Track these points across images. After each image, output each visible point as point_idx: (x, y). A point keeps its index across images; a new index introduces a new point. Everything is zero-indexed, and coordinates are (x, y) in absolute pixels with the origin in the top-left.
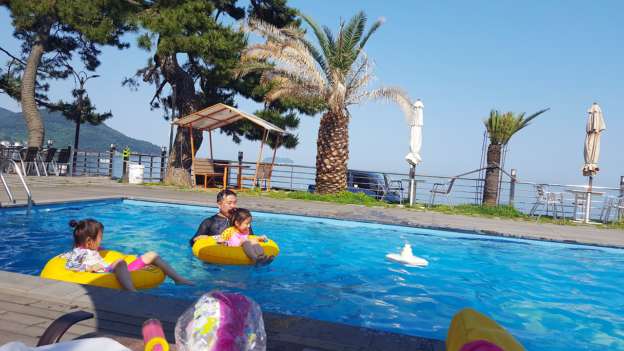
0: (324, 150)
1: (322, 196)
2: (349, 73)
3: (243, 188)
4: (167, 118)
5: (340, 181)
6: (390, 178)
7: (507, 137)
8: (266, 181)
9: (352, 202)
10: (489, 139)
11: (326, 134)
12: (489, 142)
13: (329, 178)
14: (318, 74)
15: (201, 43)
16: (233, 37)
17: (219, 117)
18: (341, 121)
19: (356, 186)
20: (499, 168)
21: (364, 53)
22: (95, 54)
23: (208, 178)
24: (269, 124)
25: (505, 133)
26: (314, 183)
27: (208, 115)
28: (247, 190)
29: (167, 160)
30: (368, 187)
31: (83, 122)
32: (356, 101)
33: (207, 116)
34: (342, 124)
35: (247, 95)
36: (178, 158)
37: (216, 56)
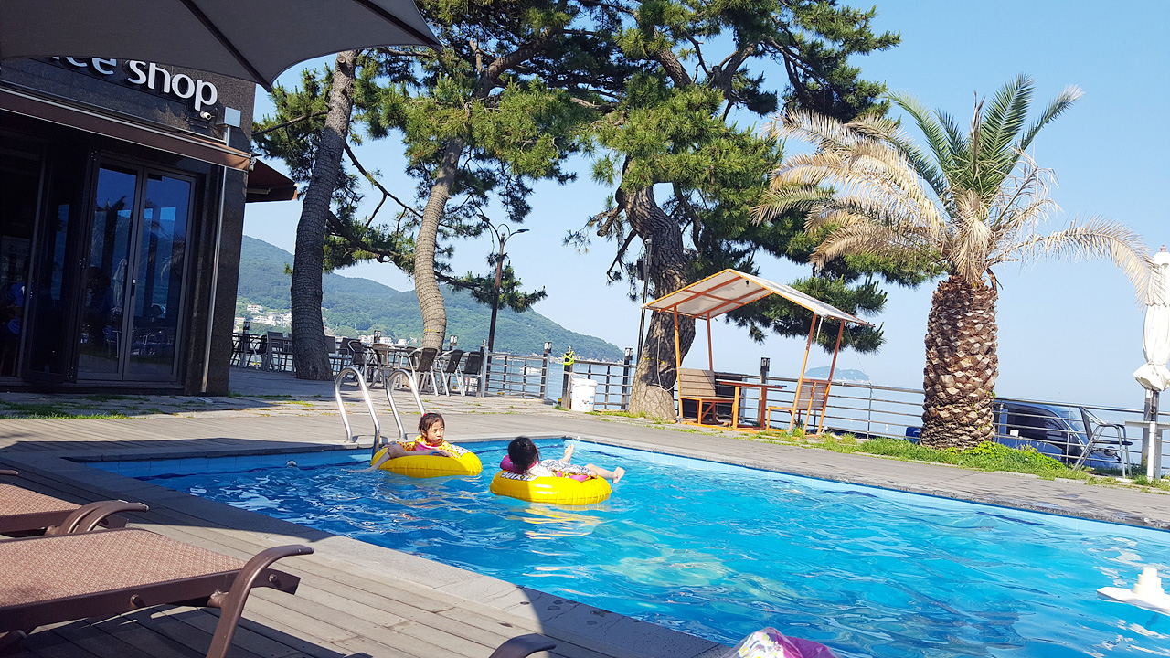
0: (941, 355)
1: (937, 452)
2: (996, 199)
3: (770, 427)
4: (634, 298)
5: (979, 421)
6: (1097, 418)
8: (815, 416)
9: (1008, 468)
11: (947, 324)
13: (954, 414)
14: (927, 204)
15: (698, 163)
16: (756, 148)
17: (725, 294)
18: (979, 297)
19: (1015, 433)
21: (1029, 157)
22: (523, 195)
23: (705, 406)
24: (822, 306)
26: (919, 423)
27: (706, 291)
28: (778, 431)
29: (632, 372)
30: (1043, 436)
31: (502, 306)
32: (1015, 254)
33: (704, 293)
34: (982, 303)
35: (777, 250)
36: (652, 368)
37: (724, 184)
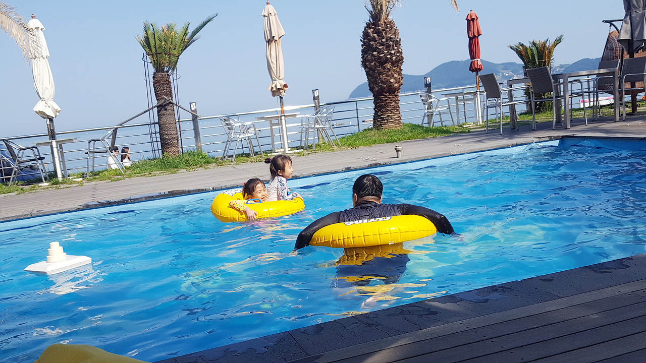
7: (173, 59)
10: (151, 66)
12: (152, 70)
20: (173, 104)
25: (170, 54)
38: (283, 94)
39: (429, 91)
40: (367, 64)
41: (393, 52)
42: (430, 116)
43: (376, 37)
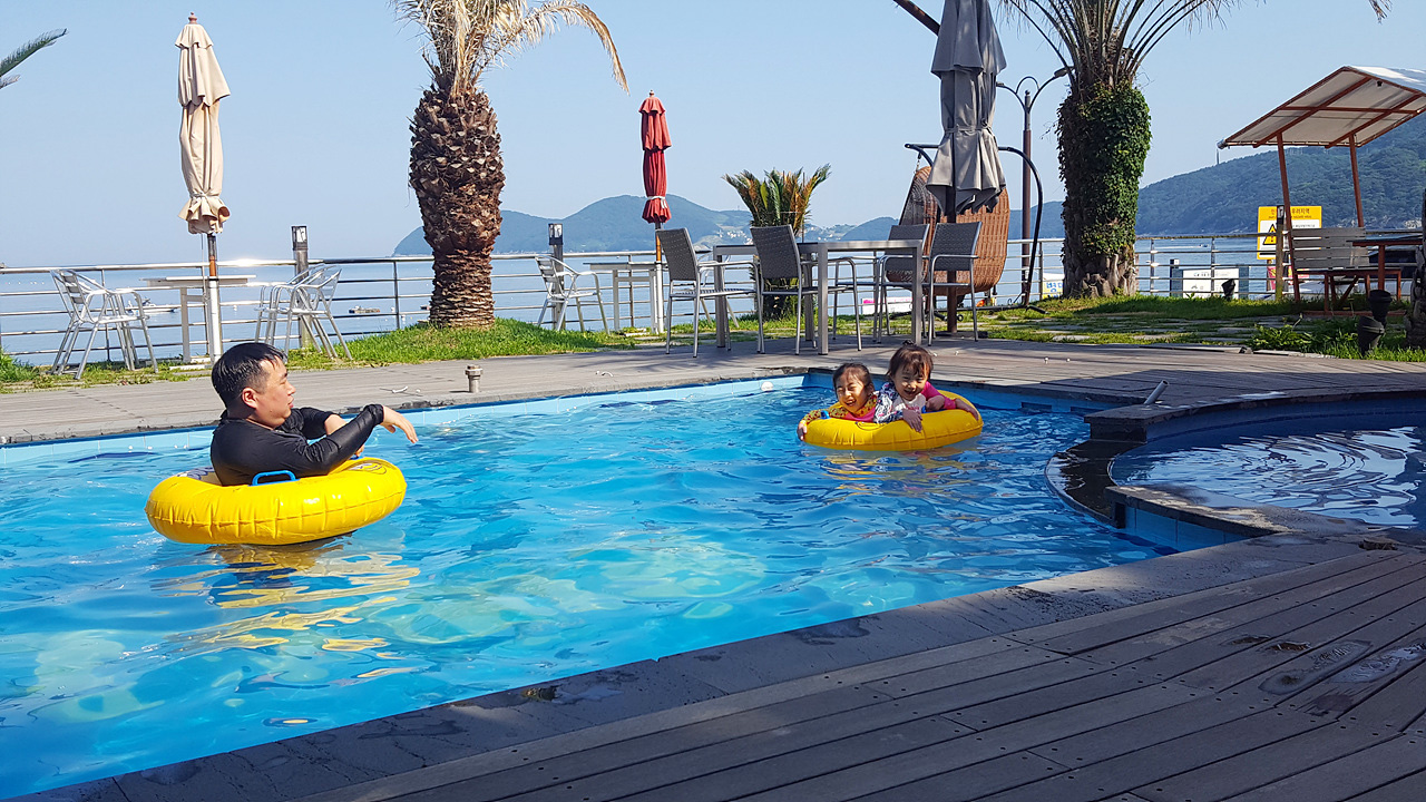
38: (218, 231)
39: (558, 255)
40: (422, 181)
41: (481, 161)
42: (557, 307)
43: (446, 123)
